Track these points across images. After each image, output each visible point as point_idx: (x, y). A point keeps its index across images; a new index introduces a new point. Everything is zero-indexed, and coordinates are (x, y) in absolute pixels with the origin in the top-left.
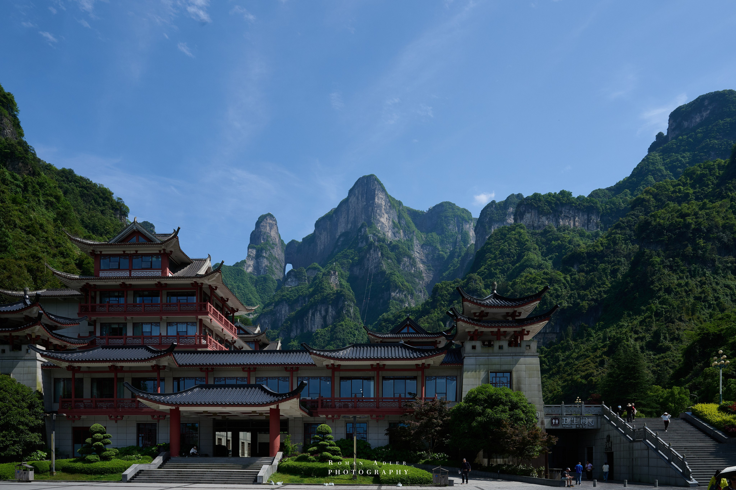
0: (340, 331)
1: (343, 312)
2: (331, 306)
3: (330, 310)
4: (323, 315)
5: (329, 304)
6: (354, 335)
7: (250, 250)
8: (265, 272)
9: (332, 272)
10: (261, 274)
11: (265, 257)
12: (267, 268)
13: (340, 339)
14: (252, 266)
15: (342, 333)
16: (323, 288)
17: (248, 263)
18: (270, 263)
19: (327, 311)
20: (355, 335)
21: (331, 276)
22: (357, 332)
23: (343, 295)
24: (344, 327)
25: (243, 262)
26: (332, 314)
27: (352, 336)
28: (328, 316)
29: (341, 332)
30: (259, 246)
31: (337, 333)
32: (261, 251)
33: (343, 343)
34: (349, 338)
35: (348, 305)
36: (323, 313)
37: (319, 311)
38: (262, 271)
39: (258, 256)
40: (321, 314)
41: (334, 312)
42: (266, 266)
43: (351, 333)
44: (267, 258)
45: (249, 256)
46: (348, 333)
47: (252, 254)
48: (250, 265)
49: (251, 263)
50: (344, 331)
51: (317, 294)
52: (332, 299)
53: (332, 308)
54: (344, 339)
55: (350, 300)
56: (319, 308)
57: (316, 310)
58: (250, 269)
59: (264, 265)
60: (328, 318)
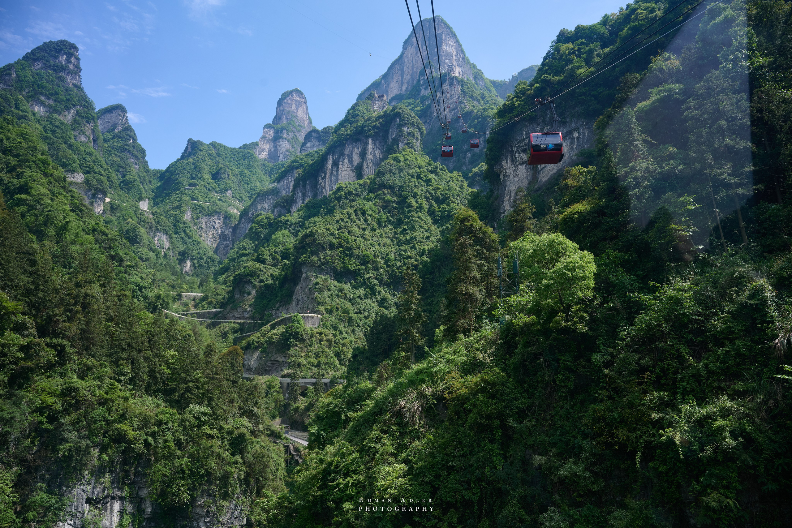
0: (391, 171)
1: (398, 147)
2: (373, 140)
3: (370, 147)
4: (355, 164)
5: (368, 137)
6: (428, 182)
7: (266, 130)
8: (284, 158)
9: (376, 95)
10: (280, 161)
11: (286, 139)
12: (288, 153)
13: (391, 188)
14: (267, 150)
15: (397, 176)
16: (358, 115)
17: (262, 147)
18: (293, 147)
19: (363, 155)
20: (430, 180)
21: (375, 100)
22: (432, 176)
23: (398, 115)
24: (402, 164)
25: (254, 145)
26: (375, 156)
27: (423, 183)
28: (365, 163)
29: (394, 174)
30: (279, 126)
31: (383, 174)
32: (281, 132)
33: (401, 196)
34: (415, 186)
35: (409, 134)
36: (356, 160)
37: (348, 156)
38: (281, 157)
39: (276, 138)
40: (351, 162)
41: (378, 153)
42: (287, 151)
43: (419, 177)
44: (288, 141)
45: (263, 137)
46: (413, 176)
47: (268, 136)
48: (264, 150)
49: (266, 146)
50: (401, 170)
51: (345, 127)
52: (375, 126)
53: (375, 145)
54: (401, 188)
55: (413, 124)
56: (347, 152)
57: (342, 154)
58: (264, 155)
59: (283, 150)
60: (365, 167)
